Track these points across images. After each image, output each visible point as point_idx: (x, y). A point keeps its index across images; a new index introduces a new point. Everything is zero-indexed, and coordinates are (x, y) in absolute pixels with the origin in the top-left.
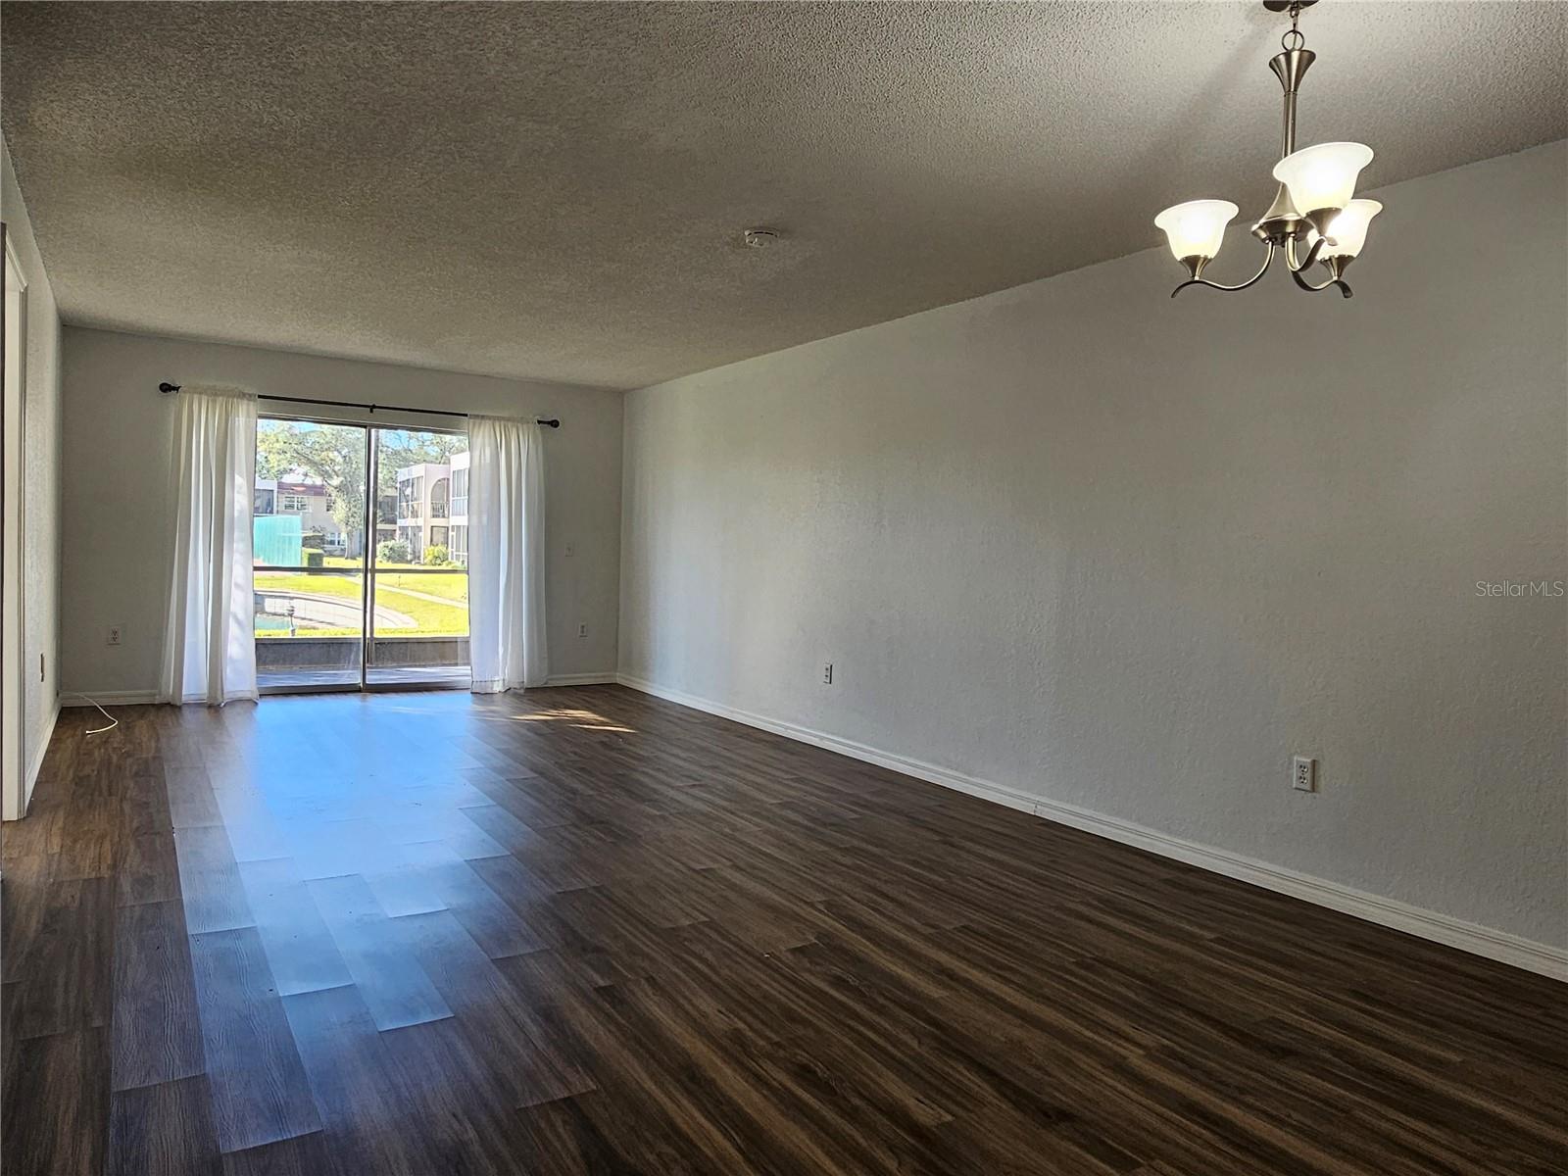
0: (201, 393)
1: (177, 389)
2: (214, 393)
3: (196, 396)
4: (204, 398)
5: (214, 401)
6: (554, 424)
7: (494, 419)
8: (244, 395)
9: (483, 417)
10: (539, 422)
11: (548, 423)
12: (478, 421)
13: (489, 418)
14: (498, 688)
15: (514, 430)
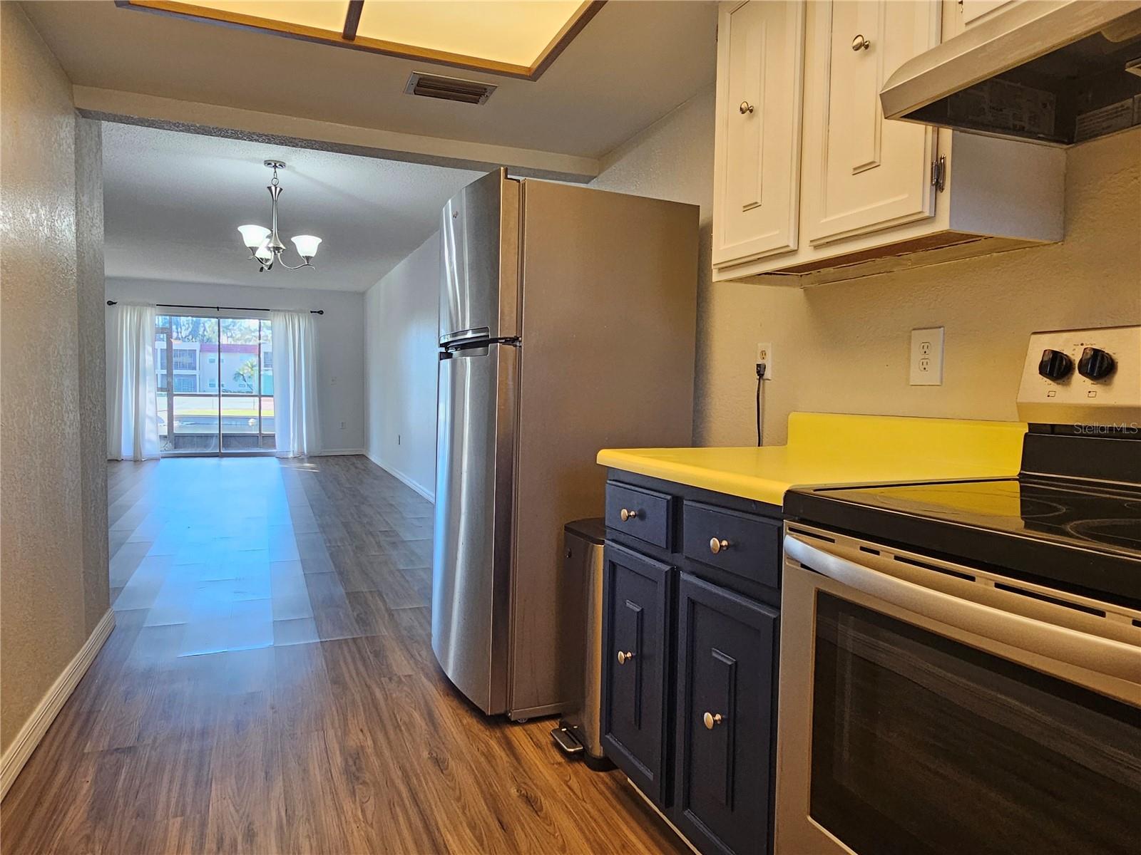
0: (127, 305)
1: (115, 303)
2: (134, 305)
3: (125, 306)
4: (129, 308)
5: (134, 309)
6: (321, 312)
7: (285, 311)
8: (149, 305)
9: (279, 310)
10: (312, 312)
11: (318, 312)
12: (276, 313)
13: (282, 311)
14: (291, 455)
15: (297, 317)
